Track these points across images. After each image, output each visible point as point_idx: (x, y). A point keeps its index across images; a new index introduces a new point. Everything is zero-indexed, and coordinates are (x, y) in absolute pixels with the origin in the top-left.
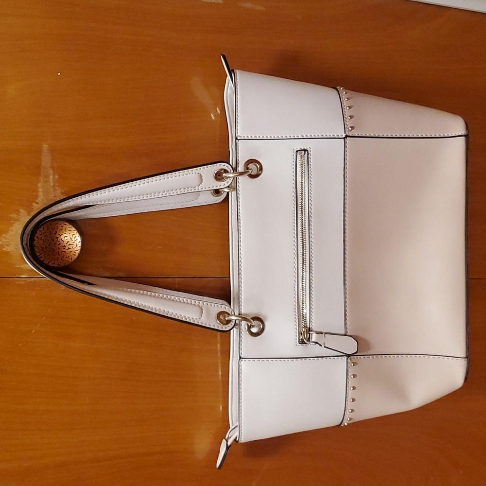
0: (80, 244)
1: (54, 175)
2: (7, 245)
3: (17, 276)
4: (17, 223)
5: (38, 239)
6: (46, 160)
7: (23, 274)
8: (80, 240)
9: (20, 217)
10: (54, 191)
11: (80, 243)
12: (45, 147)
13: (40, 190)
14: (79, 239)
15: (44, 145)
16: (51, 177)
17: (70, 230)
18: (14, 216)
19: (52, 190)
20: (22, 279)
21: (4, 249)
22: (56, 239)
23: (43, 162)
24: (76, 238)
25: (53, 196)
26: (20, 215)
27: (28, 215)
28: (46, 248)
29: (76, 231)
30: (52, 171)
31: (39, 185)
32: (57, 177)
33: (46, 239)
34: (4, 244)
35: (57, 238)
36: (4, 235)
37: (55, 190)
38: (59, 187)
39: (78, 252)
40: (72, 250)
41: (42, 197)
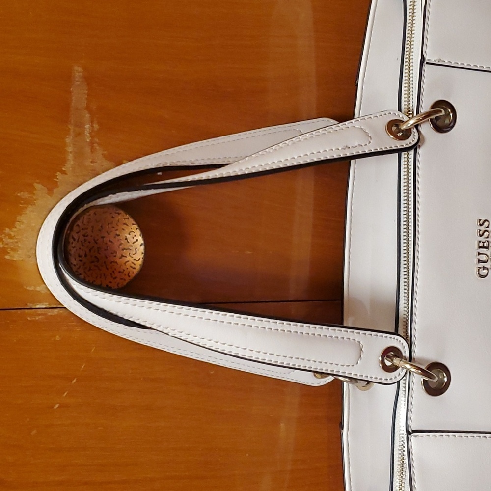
0: (142, 249)
1: (92, 122)
2: (13, 250)
3: (30, 305)
4: (30, 208)
5: (74, 240)
6: (79, 95)
7: (40, 302)
8: (143, 242)
9: (35, 197)
10: (92, 152)
11: (143, 247)
12: (78, 71)
13: (70, 149)
14: (141, 240)
15: (76, 68)
16: (87, 126)
17: (124, 224)
18: (25, 195)
19: (88, 150)
20: (39, 311)
21: (7, 257)
22: (101, 239)
23: (73, 98)
24: (135, 238)
25: (91, 160)
26: (34, 194)
27: (48, 194)
28: (86, 255)
29: (136, 226)
30: (88, 116)
31: (68, 140)
32: (96, 126)
33: (85, 240)
34: (6, 246)
35: (103, 237)
36: (7, 230)
37: (93, 150)
38: (99, 144)
39: (140, 262)
40: (128, 258)
41: (72, 162)
